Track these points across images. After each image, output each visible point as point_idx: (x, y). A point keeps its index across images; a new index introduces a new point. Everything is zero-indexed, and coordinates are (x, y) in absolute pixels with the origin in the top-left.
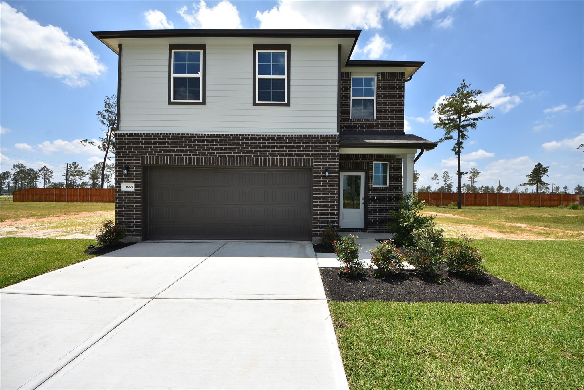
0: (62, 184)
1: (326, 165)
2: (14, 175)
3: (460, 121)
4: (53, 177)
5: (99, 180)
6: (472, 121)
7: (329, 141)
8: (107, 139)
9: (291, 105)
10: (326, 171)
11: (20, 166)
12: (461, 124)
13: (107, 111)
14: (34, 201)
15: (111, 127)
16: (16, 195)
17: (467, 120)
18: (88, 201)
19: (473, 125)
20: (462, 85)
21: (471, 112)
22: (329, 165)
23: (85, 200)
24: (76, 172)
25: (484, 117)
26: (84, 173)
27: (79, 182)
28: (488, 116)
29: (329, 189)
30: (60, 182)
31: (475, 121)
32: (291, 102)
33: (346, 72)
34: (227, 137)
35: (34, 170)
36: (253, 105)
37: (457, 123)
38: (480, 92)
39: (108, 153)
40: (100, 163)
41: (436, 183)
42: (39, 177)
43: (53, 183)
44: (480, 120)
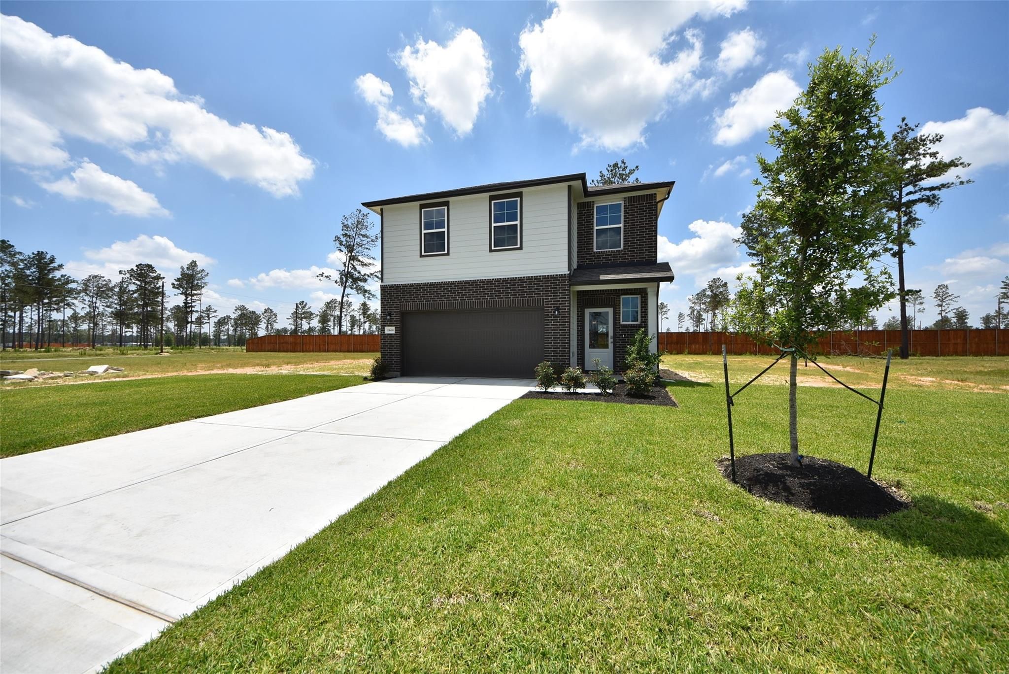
0: (285, 330)
1: (557, 304)
2: (235, 319)
3: (900, 195)
4: (277, 321)
5: (329, 323)
6: (928, 193)
7: (559, 280)
8: (345, 270)
9: (523, 249)
10: (555, 310)
11: (242, 308)
12: (904, 200)
13: (346, 235)
14: (268, 351)
15: (349, 254)
16: (249, 344)
17: (916, 192)
18: (324, 351)
19: (931, 201)
20: (901, 128)
21: (925, 176)
22: (560, 304)
23: (322, 350)
24: (304, 313)
25: (951, 182)
26: (312, 314)
27: (305, 326)
28: (960, 180)
29: (559, 327)
30: (283, 327)
31: (936, 192)
32: (524, 246)
33: (588, 202)
34: (467, 282)
35: (256, 312)
36: (490, 252)
37: (895, 199)
38: (939, 137)
39: (346, 289)
40: (331, 301)
41: (916, 310)
42: (261, 322)
43: (275, 329)
44: (944, 190)
